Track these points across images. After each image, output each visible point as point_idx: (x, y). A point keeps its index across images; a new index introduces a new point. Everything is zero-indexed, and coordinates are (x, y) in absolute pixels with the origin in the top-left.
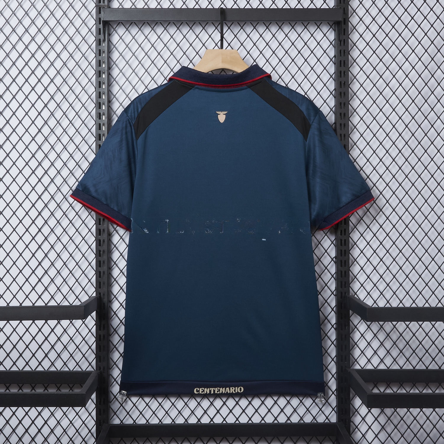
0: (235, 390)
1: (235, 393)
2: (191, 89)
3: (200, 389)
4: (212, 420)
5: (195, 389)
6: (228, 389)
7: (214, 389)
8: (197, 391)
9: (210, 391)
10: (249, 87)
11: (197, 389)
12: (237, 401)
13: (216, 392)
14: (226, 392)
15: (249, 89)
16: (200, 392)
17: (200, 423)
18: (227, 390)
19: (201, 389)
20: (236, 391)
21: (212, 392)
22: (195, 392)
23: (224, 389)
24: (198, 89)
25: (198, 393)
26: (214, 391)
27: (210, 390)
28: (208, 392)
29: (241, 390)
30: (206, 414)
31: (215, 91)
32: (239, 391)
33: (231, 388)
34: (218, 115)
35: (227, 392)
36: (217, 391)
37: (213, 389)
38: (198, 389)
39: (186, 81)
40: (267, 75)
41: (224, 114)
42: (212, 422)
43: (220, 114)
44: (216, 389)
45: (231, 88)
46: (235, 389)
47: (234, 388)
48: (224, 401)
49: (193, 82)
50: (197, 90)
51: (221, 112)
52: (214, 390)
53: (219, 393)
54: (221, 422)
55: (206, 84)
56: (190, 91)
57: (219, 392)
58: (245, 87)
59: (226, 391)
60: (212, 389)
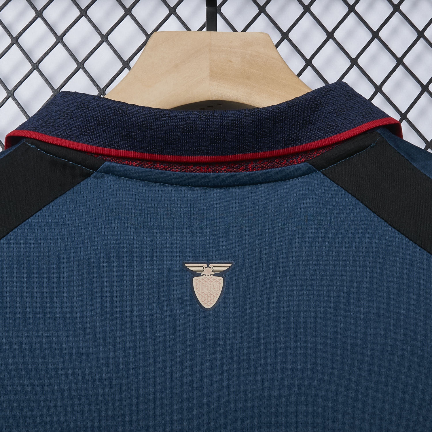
2: (88, 175)
10: (318, 167)
15: (317, 177)
24: (114, 178)
31: (177, 184)
34: (195, 279)
39: (66, 143)
40: (385, 123)
41: (216, 275)
43: (199, 275)
45: (246, 170)
49: (93, 148)
50: (110, 179)
51: (206, 265)
55: (144, 155)
56: (86, 181)
58: (303, 166)
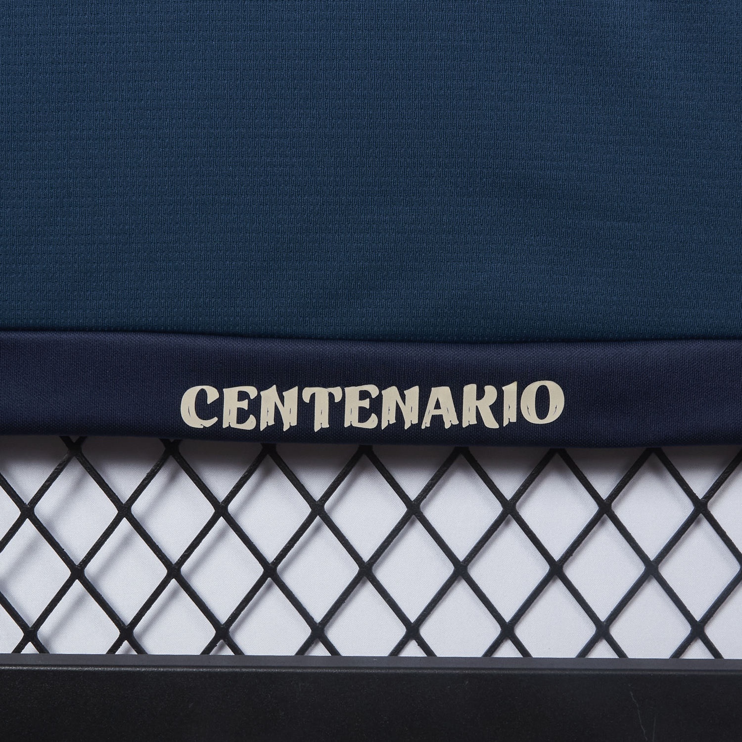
0: (497, 409)
1: (496, 426)
3: (226, 391)
4: (318, 633)
5: (189, 399)
6: (442, 394)
7: (337, 392)
8: (203, 408)
9: (306, 410)
11: (202, 395)
12: (508, 494)
13: (351, 419)
14: (426, 423)
16: (230, 419)
17: (228, 652)
18: (438, 406)
19: (231, 394)
20: (510, 416)
21: (321, 421)
22: (190, 417)
23: (413, 393)
25: (215, 419)
26: (337, 409)
27: (307, 399)
28: (290, 419)
29: (542, 405)
30: (277, 591)
32: (532, 417)
33: (470, 390)
35: (437, 420)
36: (361, 409)
37: (331, 396)
38: (212, 394)
42: (319, 651)
44: (353, 392)
46: (501, 395)
47: (491, 392)
48: (413, 495)
52: (338, 399)
53: (371, 423)
54: (384, 650)
57: (374, 418)
59: (431, 411)
60: (321, 396)
